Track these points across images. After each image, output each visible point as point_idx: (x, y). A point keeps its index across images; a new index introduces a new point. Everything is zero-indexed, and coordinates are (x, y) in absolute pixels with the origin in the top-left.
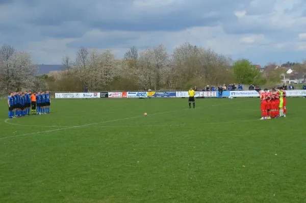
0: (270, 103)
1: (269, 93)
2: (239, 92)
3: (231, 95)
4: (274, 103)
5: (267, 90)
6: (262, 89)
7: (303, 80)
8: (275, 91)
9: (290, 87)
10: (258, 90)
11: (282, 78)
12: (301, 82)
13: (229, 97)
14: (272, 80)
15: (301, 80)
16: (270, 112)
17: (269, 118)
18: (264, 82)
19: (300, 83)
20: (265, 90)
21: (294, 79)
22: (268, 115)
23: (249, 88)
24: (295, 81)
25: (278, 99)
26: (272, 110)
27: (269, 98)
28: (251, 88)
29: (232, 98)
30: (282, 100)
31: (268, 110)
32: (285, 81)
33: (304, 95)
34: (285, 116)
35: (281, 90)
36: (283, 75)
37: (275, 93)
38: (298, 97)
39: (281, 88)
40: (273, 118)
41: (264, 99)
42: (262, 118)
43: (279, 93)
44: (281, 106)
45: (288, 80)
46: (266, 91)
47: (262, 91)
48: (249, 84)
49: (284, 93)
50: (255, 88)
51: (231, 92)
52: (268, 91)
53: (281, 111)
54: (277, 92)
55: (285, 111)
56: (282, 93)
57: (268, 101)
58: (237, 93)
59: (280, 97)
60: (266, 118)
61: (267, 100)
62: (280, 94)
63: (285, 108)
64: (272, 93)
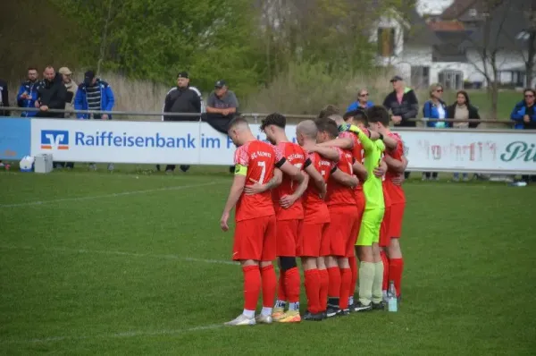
0: (298, 213)
1: (291, 148)
2: (91, 127)
3: (36, 148)
4: (323, 211)
5: (281, 123)
6: (252, 119)
7: (519, 64)
8: (335, 131)
9: (430, 111)
10: (222, 123)
11: (386, 43)
12: (506, 78)
13: (26, 163)
14: (320, 52)
15: (508, 66)
16: (298, 272)
17: (292, 315)
18: (266, 65)
19: (496, 85)
20: (265, 124)
21: (461, 57)
22: (286, 295)
23: (170, 103)
24: (470, 71)
25: (355, 191)
26: (312, 265)
27: (289, 182)
28: (180, 108)
29: (41, 169)
30: (374, 196)
31: (287, 263)
32: (404, 63)
33: (520, 166)
34: (393, 305)
35: (377, 128)
36: (393, 22)
37: (332, 147)
38: (480, 178)
39: (371, 116)
40: (320, 316)
41: (260, 184)
42: (246, 318)
43: (356, 151)
44: (369, 236)
45: (425, 61)
46: (276, 131)
47: (253, 131)
48: (169, 80)
49: (393, 151)
50: (204, 108)
51: (39, 125)
52: (290, 132)
53: (372, 270)
54: (344, 140)
55: (393, 274)
56: (377, 148)
57: (289, 199)
58: (79, 138)
59: (362, 177)
60: (267, 315)
61: (275, 193)
62: (368, 152)
63: (396, 254)
64: (310, 146)
